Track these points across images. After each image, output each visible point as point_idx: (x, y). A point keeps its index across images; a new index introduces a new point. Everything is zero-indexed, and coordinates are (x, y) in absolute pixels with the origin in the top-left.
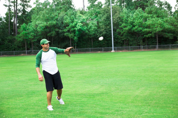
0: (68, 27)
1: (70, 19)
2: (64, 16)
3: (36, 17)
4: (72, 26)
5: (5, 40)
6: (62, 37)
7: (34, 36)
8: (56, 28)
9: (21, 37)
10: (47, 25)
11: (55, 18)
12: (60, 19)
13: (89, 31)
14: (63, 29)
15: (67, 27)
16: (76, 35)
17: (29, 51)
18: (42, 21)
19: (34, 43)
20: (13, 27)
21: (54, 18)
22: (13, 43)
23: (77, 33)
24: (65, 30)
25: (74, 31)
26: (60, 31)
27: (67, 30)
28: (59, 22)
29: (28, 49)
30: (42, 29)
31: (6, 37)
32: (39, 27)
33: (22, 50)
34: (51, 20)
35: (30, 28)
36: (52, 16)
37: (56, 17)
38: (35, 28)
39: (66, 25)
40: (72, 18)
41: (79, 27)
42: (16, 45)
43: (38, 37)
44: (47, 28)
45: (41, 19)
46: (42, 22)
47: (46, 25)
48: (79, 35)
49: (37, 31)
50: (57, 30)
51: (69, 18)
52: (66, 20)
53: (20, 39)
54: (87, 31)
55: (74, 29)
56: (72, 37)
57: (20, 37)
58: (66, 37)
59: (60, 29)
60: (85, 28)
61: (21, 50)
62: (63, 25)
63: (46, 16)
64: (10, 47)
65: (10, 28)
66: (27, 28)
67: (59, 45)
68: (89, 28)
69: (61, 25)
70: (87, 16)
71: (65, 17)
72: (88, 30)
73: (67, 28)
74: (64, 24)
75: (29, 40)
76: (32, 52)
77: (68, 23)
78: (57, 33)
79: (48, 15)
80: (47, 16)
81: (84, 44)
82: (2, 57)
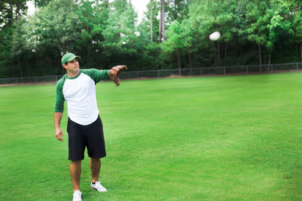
0: (255, 24)
1: (259, 9)
2: (247, 3)
3: (196, 8)
4: (262, 22)
5: (144, 51)
6: (243, 43)
7: (193, 43)
8: (232, 26)
9: (171, 44)
10: (216, 21)
11: (230, 8)
12: (239, 10)
13: (295, 31)
14: (246, 29)
15: (252, 25)
16: (270, 38)
17: (184, 69)
18: (207, 15)
19: (193, 54)
20: (158, 28)
21: (228, 8)
22: (158, 56)
23: (272, 34)
24: (249, 30)
25: (267, 31)
26: (241, 31)
27: (252, 30)
28: (237, 15)
29: (183, 66)
30: (207, 30)
31: (145, 46)
32: (201, 26)
33: (172, 68)
34: (222, 12)
35: (185, 28)
36: (225, 4)
37: (233, 6)
38: (194, 29)
39: (250, 20)
40: (261, 6)
41: (277, 23)
42: (163, 58)
43: (200, 45)
44: (216, 27)
45: (205, 12)
46: (206, 17)
47: (214, 23)
48: (276, 38)
49: (198, 33)
50: (234, 30)
51: (256, 7)
52: (250, 12)
53: (169, 49)
54: (291, 30)
55: (265, 27)
56: (262, 43)
57: (168, 46)
58: (250, 42)
59: (239, 28)
60: (287, 25)
61: (170, 67)
62: (247, 21)
63: (213, 6)
64: (152, 62)
65: (153, 30)
66: (180, 29)
67: (238, 57)
68: (295, 24)
69: (241, 20)
70: (292, 2)
71: (249, 6)
72: (292, 28)
73: (253, 27)
74: (247, 17)
75: (184, 49)
76: (189, 70)
77: (254, 16)
78: (235, 35)
79: (216, 3)
80: (215, 6)
81: (286, 55)
82: (139, 80)
